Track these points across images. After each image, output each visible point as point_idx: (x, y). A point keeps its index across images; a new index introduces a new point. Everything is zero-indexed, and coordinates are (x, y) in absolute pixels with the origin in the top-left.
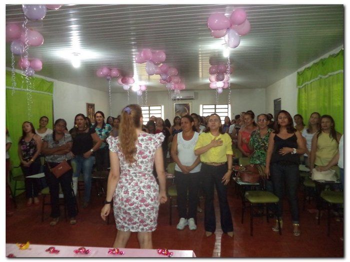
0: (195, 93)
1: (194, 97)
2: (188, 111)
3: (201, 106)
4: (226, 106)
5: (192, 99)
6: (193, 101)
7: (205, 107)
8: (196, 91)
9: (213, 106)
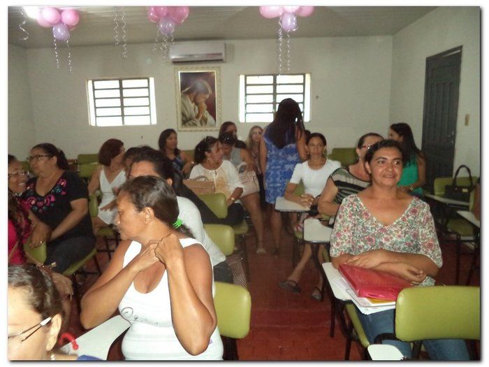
0: (225, 45)
1: (223, 56)
2: (210, 91)
3: (242, 78)
4: (299, 79)
5: (221, 60)
6: (222, 65)
7: (251, 80)
8: (228, 42)
9: (270, 79)
